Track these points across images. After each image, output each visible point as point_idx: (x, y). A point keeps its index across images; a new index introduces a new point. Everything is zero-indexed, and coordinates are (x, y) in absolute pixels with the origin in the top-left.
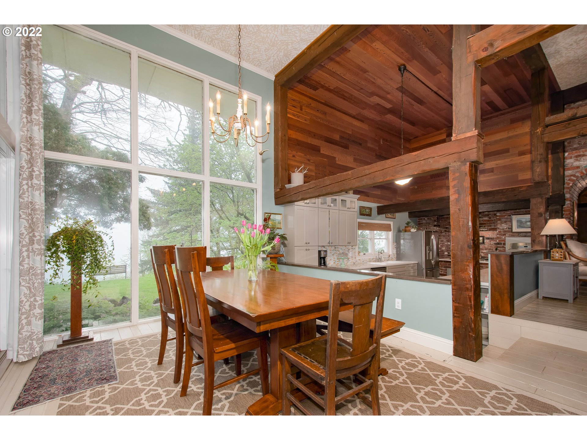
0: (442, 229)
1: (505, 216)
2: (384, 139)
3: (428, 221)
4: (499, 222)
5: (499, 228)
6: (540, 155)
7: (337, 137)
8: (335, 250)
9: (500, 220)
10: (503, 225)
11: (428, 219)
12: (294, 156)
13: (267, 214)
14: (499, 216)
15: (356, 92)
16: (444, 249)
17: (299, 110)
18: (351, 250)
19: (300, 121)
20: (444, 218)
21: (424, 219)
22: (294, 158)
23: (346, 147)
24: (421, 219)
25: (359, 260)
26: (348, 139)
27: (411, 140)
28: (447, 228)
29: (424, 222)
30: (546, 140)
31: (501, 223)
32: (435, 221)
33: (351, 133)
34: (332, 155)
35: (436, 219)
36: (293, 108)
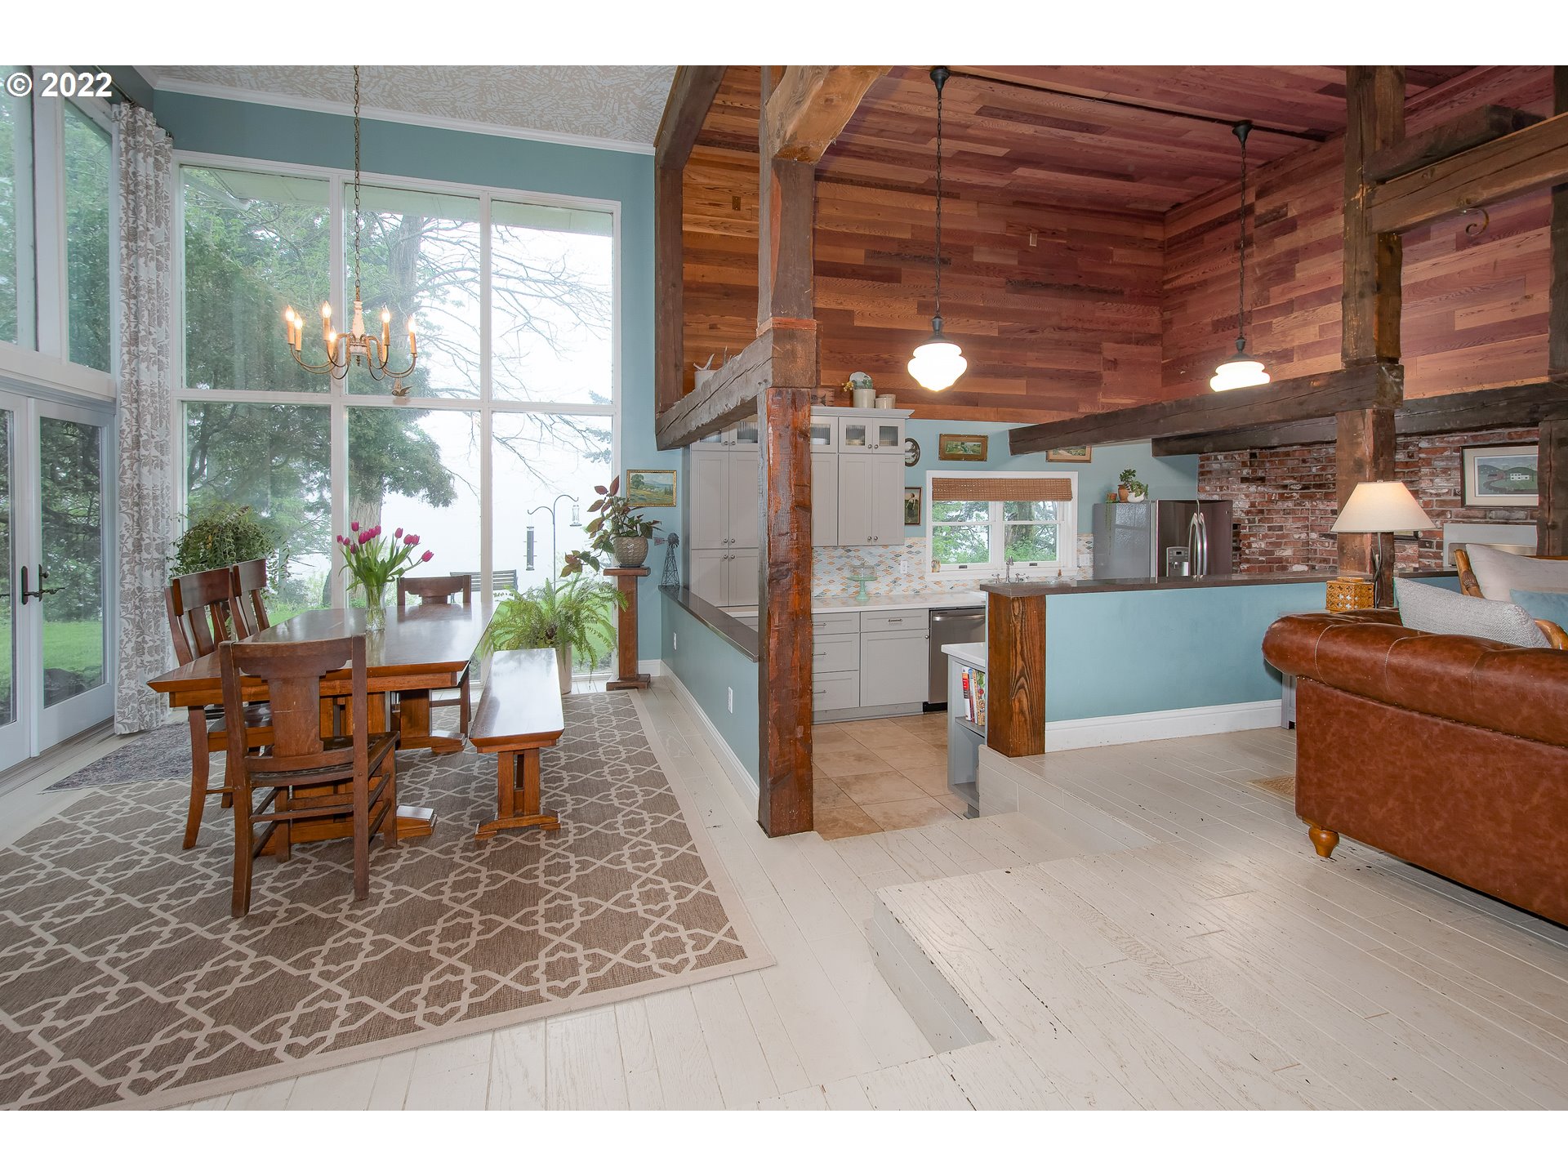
0: (1271, 490)
1: (1445, 449)
2: (1042, 232)
3: (1225, 465)
4: (1425, 470)
5: (1424, 493)
6: (1361, 273)
7: (855, 255)
8: (848, 557)
9: (1428, 462)
10: (1437, 480)
11: (1225, 458)
12: (713, 327)
13: (632, 475)
14: (1426, 451)
15: (873, 138)
16: (1288, 552)
17: (729, 210)
18: (905, 556)
19: (731, 237)
20: (1277, 455)
21: (1216, 459)
22: (714, 333)
23: (892, 277)
24: (1208, 459)
25: (936, 583)
26: (897, 255)
27: (1164, 213)
28: (1285, 487)
29: (1216, 466)
30: (1377, 226)
31: (1433, 474)
32: (1244, 464)
33: (907, 236)
34: (841, 307)
35: (1247, 458)
36: (713, 210)
